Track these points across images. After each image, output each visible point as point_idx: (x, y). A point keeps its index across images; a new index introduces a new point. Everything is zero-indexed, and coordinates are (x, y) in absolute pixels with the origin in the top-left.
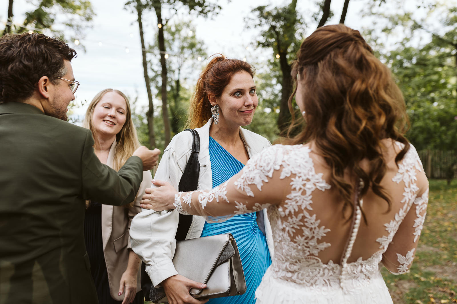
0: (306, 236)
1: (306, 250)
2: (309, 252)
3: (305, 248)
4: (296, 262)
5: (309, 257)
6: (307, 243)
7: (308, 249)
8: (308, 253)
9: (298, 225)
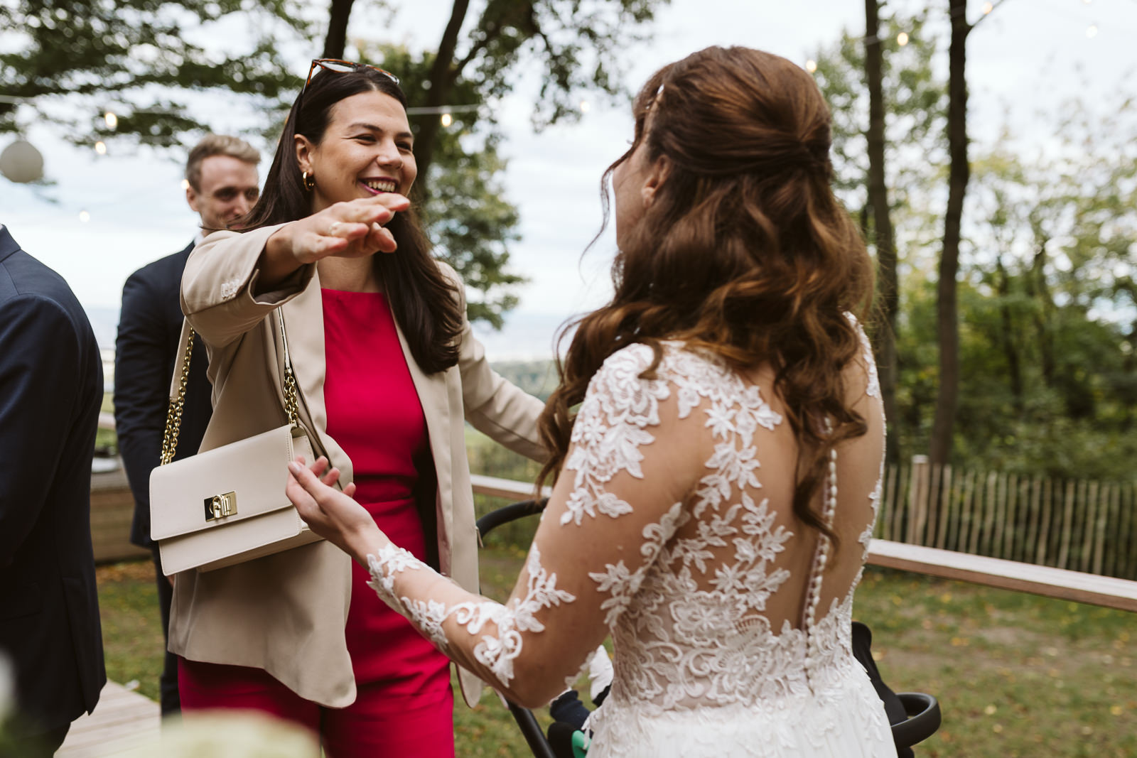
0: (742, 560)
1: (739, 600)
2: (746, 603)
3: (738, 596)
4: (714, 645)
5: (747, 618)
6: (743, 579)
7: (743, 597)
8: (743, 609)
9: (723, 538)
